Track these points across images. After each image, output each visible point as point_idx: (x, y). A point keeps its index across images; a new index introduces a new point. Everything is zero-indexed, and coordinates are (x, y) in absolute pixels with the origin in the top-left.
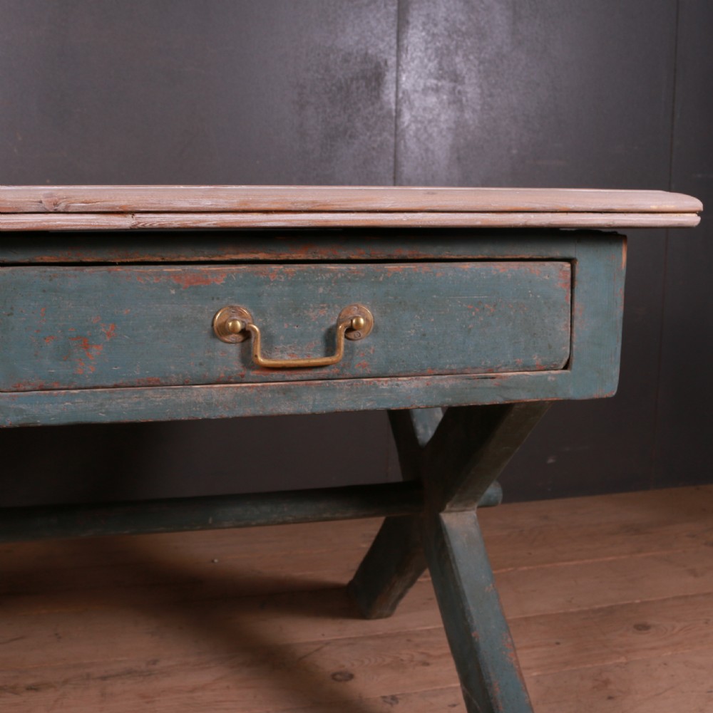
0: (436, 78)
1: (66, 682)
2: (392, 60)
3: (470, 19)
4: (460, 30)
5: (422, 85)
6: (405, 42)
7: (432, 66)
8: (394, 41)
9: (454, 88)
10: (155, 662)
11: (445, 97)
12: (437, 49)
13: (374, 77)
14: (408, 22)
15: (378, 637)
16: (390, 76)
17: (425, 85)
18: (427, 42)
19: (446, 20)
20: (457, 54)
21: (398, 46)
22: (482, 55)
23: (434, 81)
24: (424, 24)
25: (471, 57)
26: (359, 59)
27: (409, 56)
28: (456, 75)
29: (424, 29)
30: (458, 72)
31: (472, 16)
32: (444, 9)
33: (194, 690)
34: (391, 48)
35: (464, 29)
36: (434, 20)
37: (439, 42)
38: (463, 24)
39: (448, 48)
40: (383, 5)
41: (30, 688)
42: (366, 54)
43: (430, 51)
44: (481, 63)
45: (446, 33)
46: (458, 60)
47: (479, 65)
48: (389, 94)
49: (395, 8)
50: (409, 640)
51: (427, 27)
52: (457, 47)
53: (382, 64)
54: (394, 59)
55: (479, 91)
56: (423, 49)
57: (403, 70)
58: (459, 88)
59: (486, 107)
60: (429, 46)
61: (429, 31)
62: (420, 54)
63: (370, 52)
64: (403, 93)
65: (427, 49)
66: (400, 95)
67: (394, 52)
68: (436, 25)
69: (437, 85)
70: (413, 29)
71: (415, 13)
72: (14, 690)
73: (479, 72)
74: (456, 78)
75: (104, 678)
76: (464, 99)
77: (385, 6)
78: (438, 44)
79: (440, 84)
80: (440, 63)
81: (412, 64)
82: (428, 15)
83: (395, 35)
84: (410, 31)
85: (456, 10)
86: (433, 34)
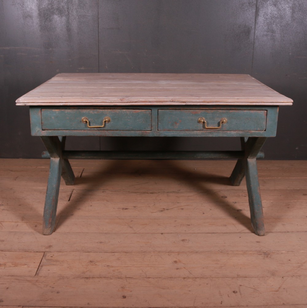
0: (267, 32)
1: (159, 192)
2: (253, 27)
4: (275, 17)
5: (262, 34)
6: (258, 21)
7: (266, 28)
8: (254, 21)
9: (272, 35)
10: (179, 190)
11: (269, 38)
12: (267, 23)
13: (247, 31)
14: (259, 15)
15: (235, 190)
16: (253, 31)
17: (263, 34)
18: (264, 21)
19: (271, 14)
20: (273, 24)
21: (255, 22)
22: (282, 24)
23: (266, 33)
24: (264, 15)
25: (278, 25)
26: (243, 27)
27: (258, 25)
28: (273, 31)
30: (274, 30)
32: (270, 10)
33: (189, 196)
34: (253, 23)
36: (267, 14)
37: (268, 20)
39: (271, 22)
40: (251, 10)
41: (151, 193)
42: (245, 25)
43: (265, 24)
44: (281, 27)
45: (270, 18)
46: (274, 26)
47: (280, 27)
48: (252, 37)
49: (255, 11)
50: (243, 191)
51: (264, 16)
52: (274, 22)
53: (250, 28)
54: (254, 26)
55: (280, 35)
56: (263, 23)
57: (256, 30)
58: (274, 34)
59: (282, 40)
60: (265, 22)
61: (265, 17)
62: (262, 24)
63: (246, 24)
64: (256, 37)
65: (264, 23)
66: (255, 37)
67: (254, 24)
68: (267, 15)
69: (267, 34)
70: (260, 17)
71: (261, 12)
72: (147, 193)
73: (280, 29)
74: (273, 32)
75: (168, 193)
76: (275, 38)
79: (268, 33)
80: (268, 27)
81: (259, 28)
82: (265, 12)
83: (254, 19)
84: (259, 18)
85: (274, 10)
86: (266, 18)
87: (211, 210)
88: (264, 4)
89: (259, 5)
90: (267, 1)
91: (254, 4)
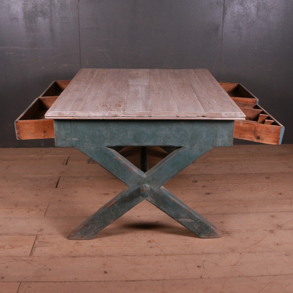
0: (234, 29)
2: (221, 24)
3: (244, 11)
4: (241, 15)
6: (225, 19)
7: (233, 25)
8: (222, 19)
11: (236, 34)
12: (234, 21)
13: (216, 29)
14: (226, 14)
15: (205, 174)
16: (221, 29)
17: (231, 31)
18: (231, 19)
19: (237, 12)
20: (240, 22)
22: (248, 22)
24: (231, 14)
25: (244, 22)
26: (212, 25)
27: (226, 23)
28: (240, 28)
29: (231, 15)
31: (245, 11)
32: (237, 9)
34: (221, 21)
35: (242, 14)
36: (234, 12)
38: (242, 13)
39: (237, 20)
40: (219, 9)
42: (214, 23)
45: (237, 16)
46: (240, 23)
47: (246, 24)
48: (220, 33)
49: (223, 10)
50: (212, 176)
52: (240, 20)
53: (219, 26)
57: (224, 27)
58: (240, 31)
62: (229, 22)
65: (231, 21)
66: (223, 34)
68: (234, 14)
69: (234, 31)
71: (228, 11)
73: (246, 26)
76: (242, 34)
77: (220, 9)
78: (235, 19)
80: (235, 25)
81: (227, 25)
82: (232, 11)
83: (222, 17)
84: (227, 16)
85: (240, 9)
86: (233, 16)
87: (182, 194)
88: (231, 3)
89: (227, 5)
90: (234, 1)
91: (222, 4)
